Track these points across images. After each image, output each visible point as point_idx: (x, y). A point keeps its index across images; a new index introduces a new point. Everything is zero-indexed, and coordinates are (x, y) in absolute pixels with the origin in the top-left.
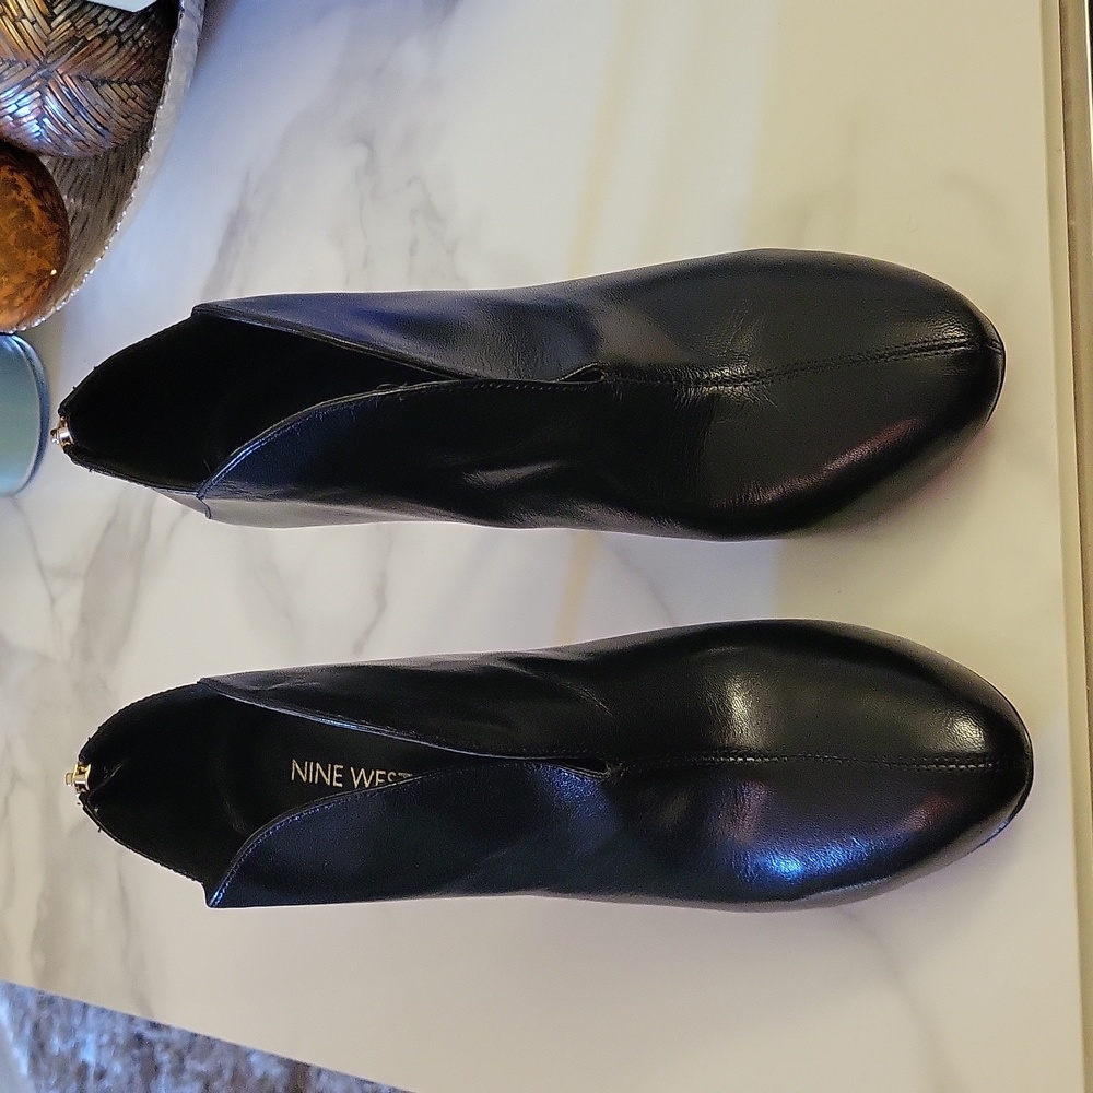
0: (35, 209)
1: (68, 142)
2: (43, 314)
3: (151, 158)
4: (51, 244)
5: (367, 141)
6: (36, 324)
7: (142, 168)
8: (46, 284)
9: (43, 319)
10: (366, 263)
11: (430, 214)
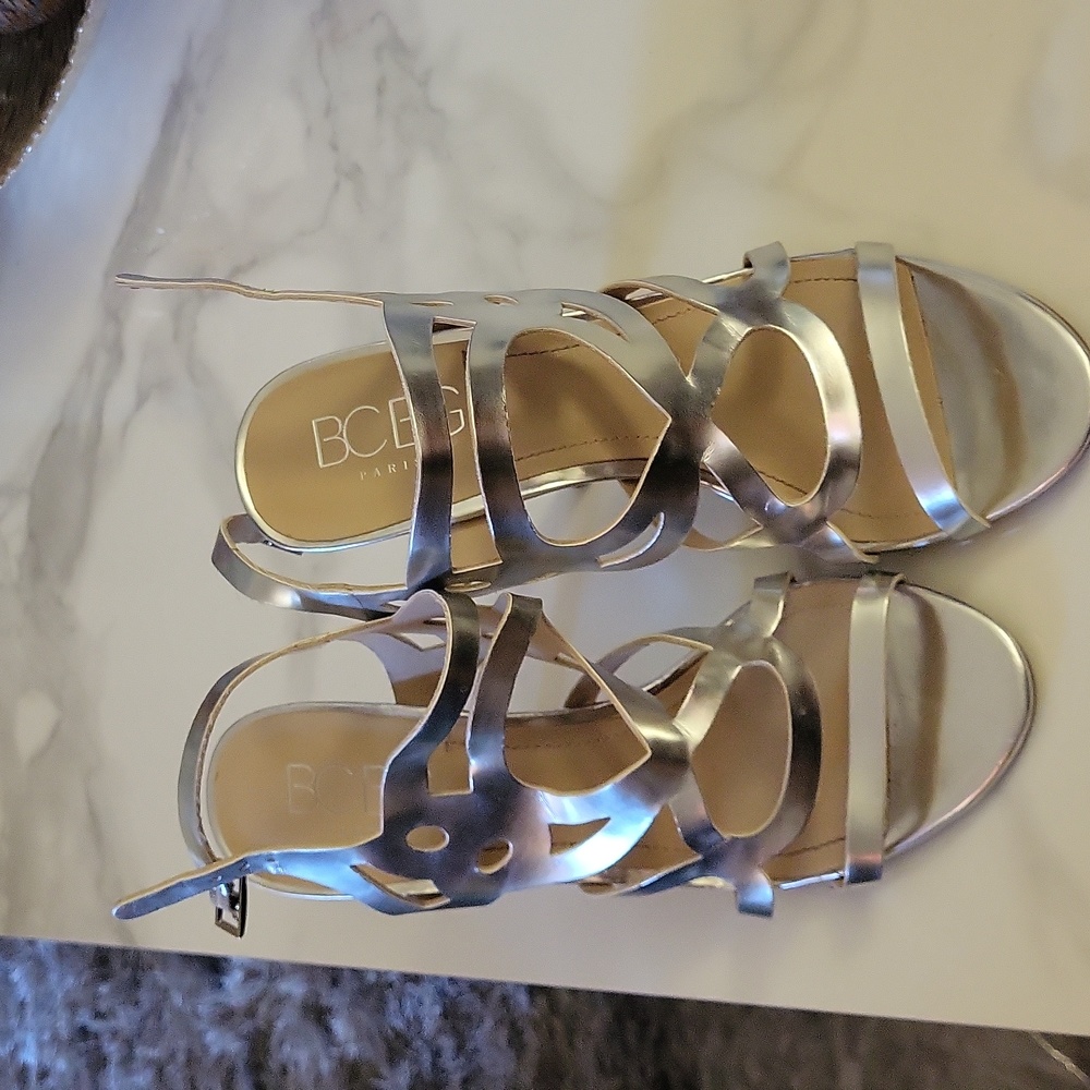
3: (90, 20)
10: (329, 111)
11: (397, 47)
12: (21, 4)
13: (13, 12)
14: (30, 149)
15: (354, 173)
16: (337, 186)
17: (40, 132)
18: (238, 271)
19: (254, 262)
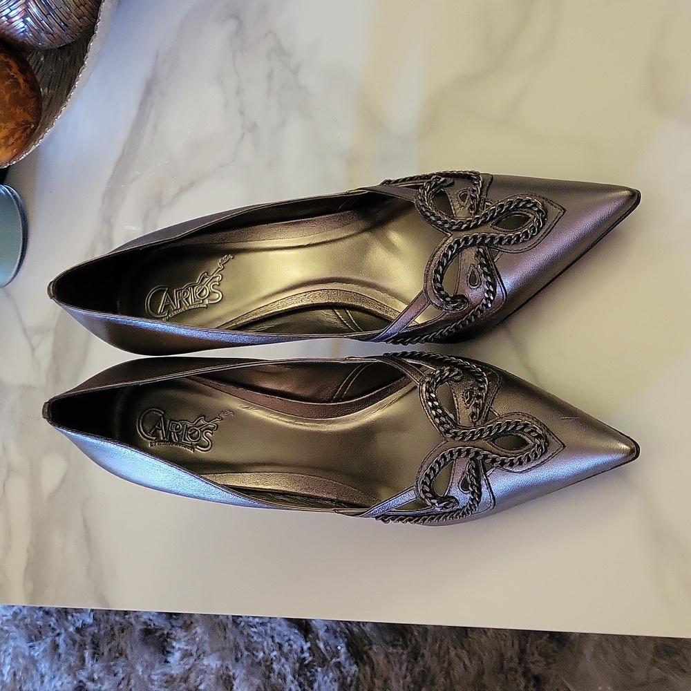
1: (43, 34)
2: (27, 151)
3: (97, 38)
5: (237, 16)
8: (29, 131)
11: (281, 52)
12: (56, 30)
13: (52, 34)
14: (59, 117)
16: (243, 136)
17: (65, 106)
18: (183, 190)
19: (192, 185)
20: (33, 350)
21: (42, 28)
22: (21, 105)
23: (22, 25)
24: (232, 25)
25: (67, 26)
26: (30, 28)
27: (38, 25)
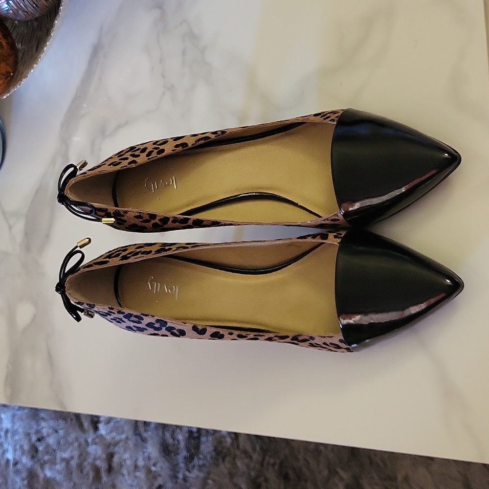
0: (4, 44)
1: (20, 12)
2: (8, 92)
3: (60, 17)
4: (11, 60)
5: (160, 7)
6: (5, 97)
7: (56, 22)
8: (9, 78)
9: (8, 95)
10: (161, 61)
11: (192, 36)
12: (30, 9)
13: (27, 12)
14: (32, 71)
15: (171, 88)
16: (164, 93)
17: (37, 64)
18: (119, 127)
19: (126, 123)
20: (10, 228)
21: (20, 8)
22: (4, 61)
23: (6, 6)
24: (157, 13)
25: (38, 7)
26: (11, 8)
27: (17, 6)
